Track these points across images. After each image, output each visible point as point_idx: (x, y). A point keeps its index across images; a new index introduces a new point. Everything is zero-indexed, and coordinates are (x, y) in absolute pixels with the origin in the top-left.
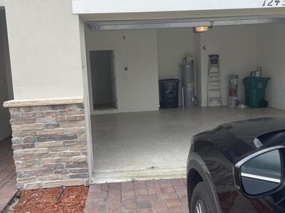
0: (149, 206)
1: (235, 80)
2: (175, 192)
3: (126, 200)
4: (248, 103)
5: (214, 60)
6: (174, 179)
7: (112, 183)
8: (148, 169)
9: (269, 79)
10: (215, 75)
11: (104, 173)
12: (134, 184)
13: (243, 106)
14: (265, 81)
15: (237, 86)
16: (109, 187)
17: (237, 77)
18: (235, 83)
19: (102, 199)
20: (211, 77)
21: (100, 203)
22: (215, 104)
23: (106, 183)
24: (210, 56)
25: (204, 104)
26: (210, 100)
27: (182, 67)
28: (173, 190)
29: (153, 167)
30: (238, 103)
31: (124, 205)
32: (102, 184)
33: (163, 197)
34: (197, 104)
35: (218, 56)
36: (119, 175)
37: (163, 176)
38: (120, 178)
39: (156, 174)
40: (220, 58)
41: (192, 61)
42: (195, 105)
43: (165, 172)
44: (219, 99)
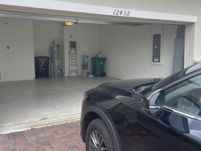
0: (49, 144)
1: (87, 59)
2: (65, 132)
3: (31, 142)
4: (95, 73)
5: (73, 45)
6: (62, 125)
7: (16, 132)
8: (41, 120)
9: (106, 59)
10: (74, 55)
11: (6, 126)
12: (33, 131)
13: (91, 76)
14: (104, 60)
15: (87, 63)
16: (14, 135)
17: (87, 57)
18: (87, 61)
19: (11, 144)
20: (71, 56)
21: (11, 147)
22: (74, 74)
23: (11, 133)
24: (70, 42)
25: (66, 75)
26: (70, 72)
27: (51, 49)
28: (62, 131)
29: (44, 118)
30: (88, 74)
31: (31, 146)
32: (8, 134)
33: (58, 137)
34: (62, 74)
35: (75, 43)
36: (20, 127)
37: (54, 123)
38: (21, 128)
39: (47, 123)
40: (76, 44)
41: (58, 45)
42: (61, 76)
43: (54, 121)
44: (76, 71)
